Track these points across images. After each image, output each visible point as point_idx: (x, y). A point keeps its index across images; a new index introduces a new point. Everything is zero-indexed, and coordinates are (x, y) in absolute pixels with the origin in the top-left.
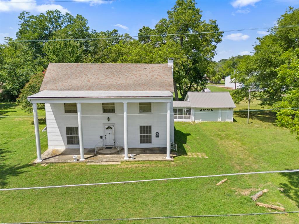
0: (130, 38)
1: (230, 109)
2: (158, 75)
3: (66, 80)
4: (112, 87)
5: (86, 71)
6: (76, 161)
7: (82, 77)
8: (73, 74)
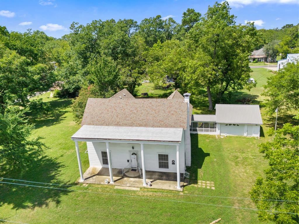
0: (174, 22)
1: (256, 125)
2: (174, 111)
3: (100, 115)
4: (135, 123)
5: (116, 106)
6: (107, 184)
7: (112, 112)
8: (106, 109)
